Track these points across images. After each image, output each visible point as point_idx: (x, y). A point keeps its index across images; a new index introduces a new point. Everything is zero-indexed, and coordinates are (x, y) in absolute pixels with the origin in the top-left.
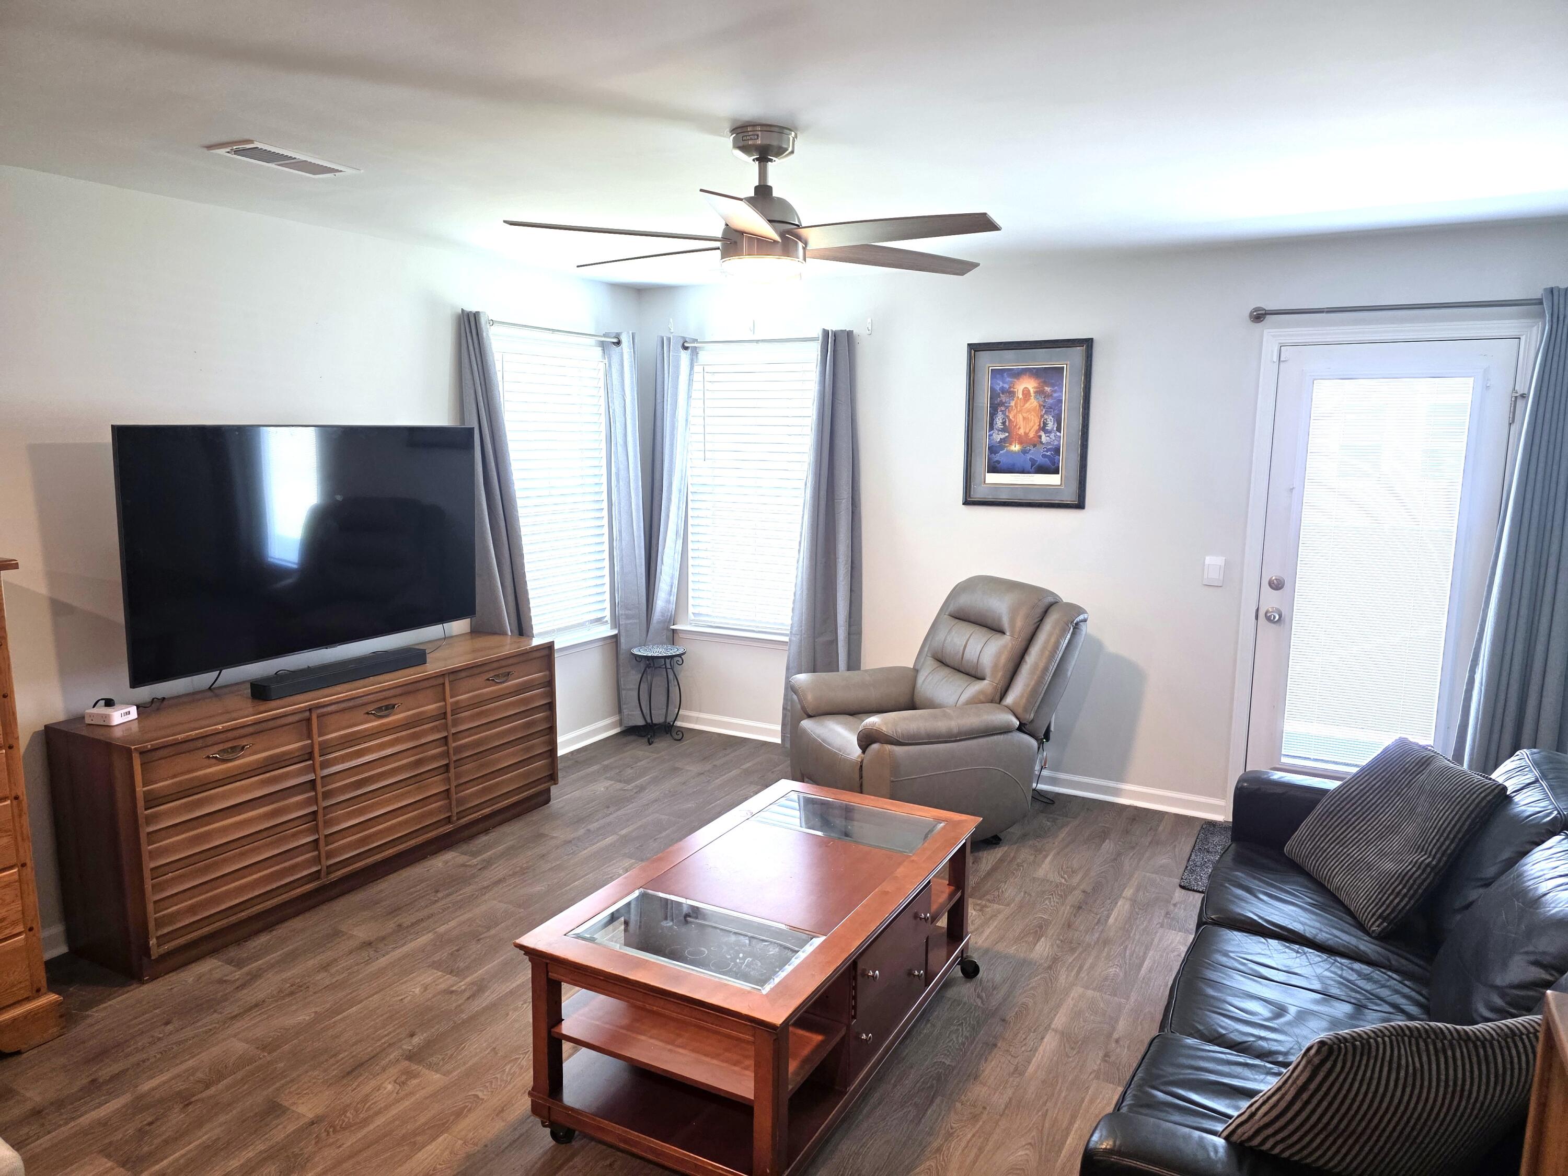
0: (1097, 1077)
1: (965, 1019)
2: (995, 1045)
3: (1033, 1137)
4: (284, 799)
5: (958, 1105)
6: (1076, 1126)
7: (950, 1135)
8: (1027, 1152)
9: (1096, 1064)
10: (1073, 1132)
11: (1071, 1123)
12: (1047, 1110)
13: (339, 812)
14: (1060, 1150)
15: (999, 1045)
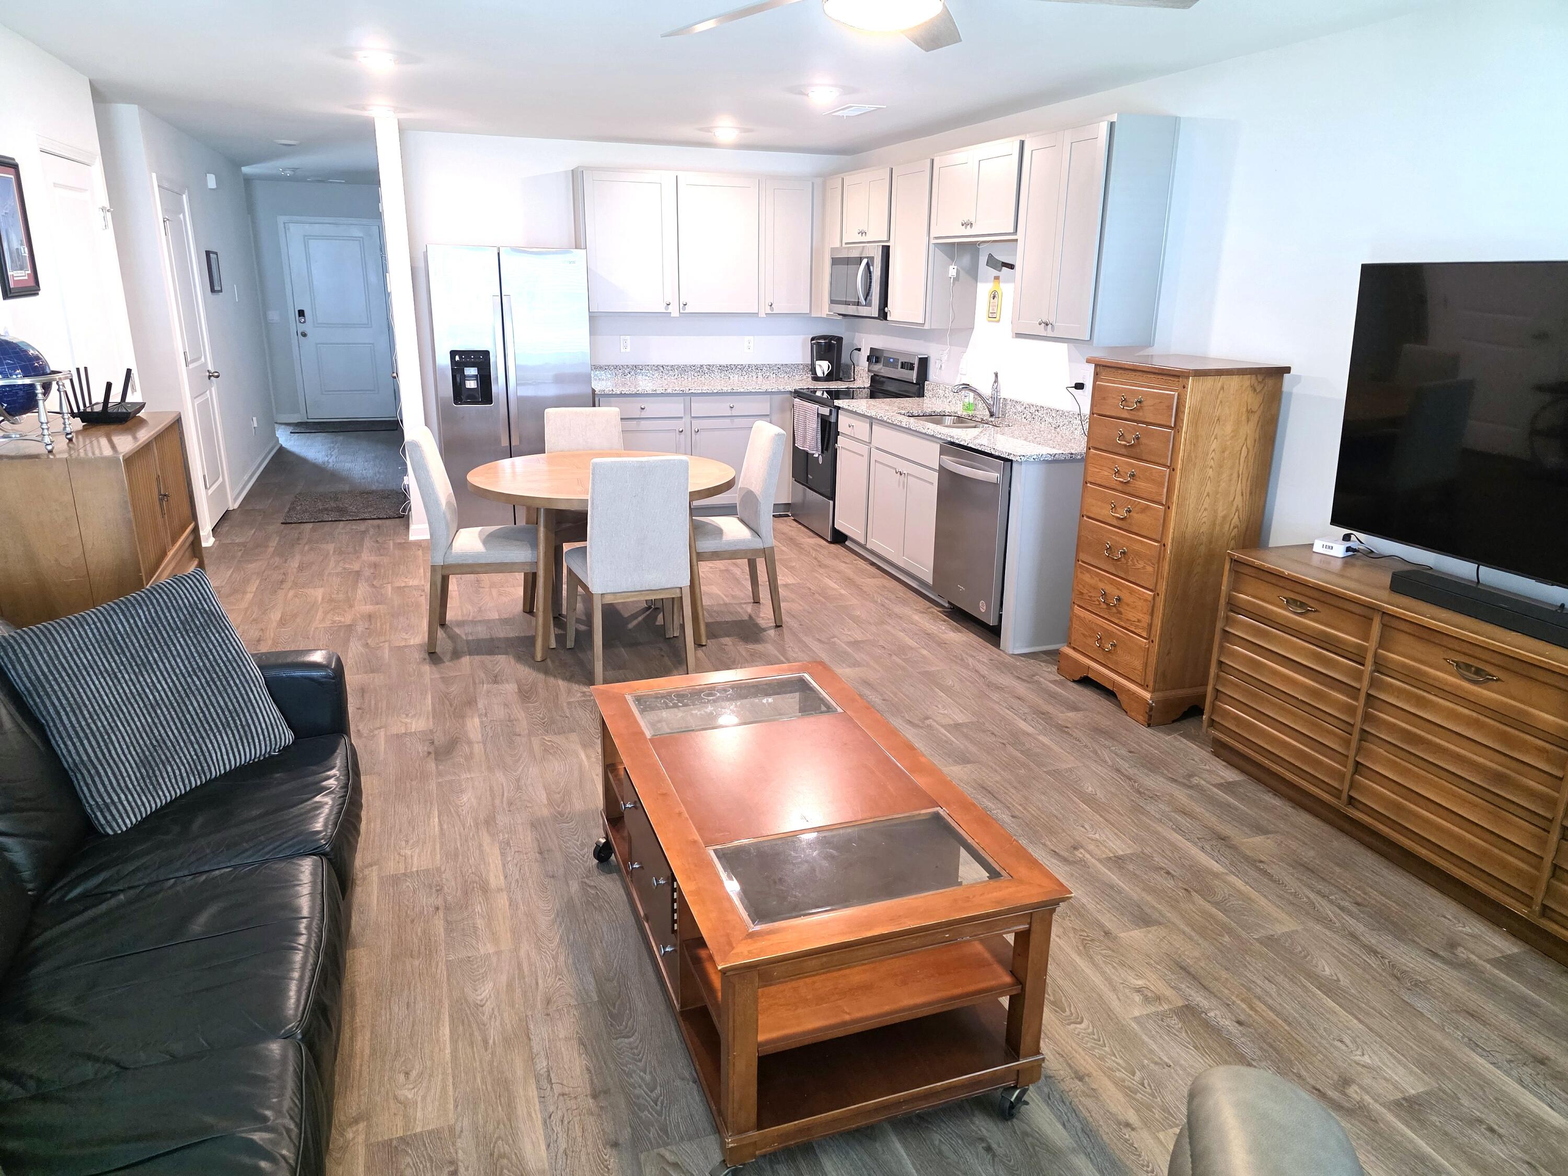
0: (451, 1129)
1: (660, 1114)
2: (595, 1097)
3: (484, 1015)
4: (1332, 688)
5: (573, 1002)
6: (448, 1051)
7: (557, 972)
8: (479, 998)
9: (462, 1149)
10: (448, 1042)
11: (454, 1051)
12: (486, 1050)
13: (1381, 750)
14: (451, 1016)
15: (591, 1101)
